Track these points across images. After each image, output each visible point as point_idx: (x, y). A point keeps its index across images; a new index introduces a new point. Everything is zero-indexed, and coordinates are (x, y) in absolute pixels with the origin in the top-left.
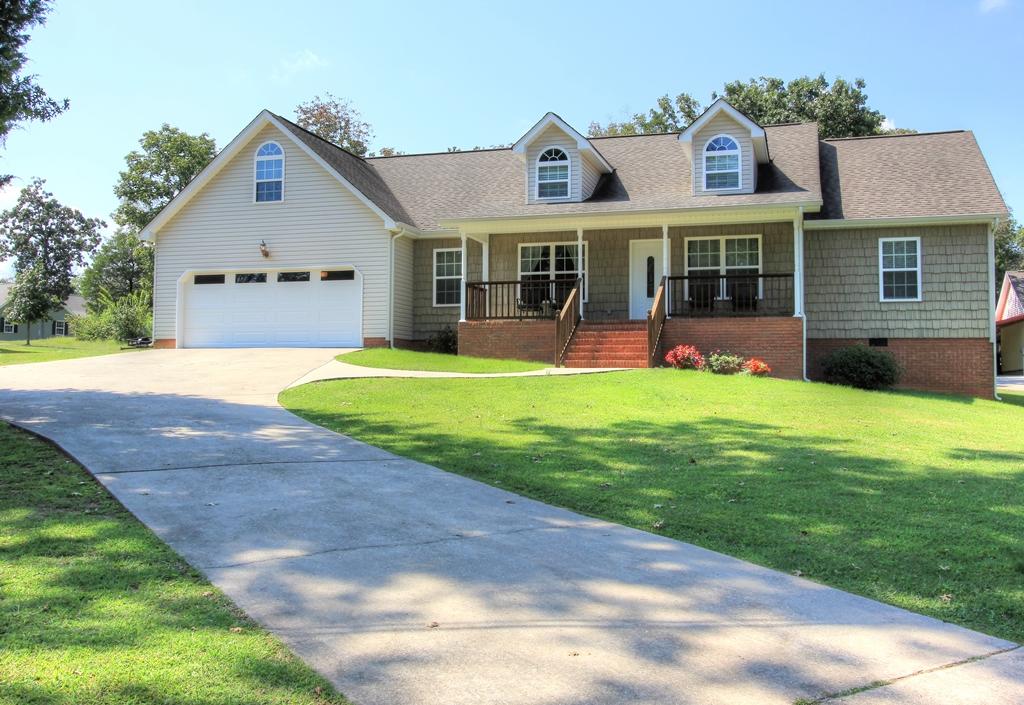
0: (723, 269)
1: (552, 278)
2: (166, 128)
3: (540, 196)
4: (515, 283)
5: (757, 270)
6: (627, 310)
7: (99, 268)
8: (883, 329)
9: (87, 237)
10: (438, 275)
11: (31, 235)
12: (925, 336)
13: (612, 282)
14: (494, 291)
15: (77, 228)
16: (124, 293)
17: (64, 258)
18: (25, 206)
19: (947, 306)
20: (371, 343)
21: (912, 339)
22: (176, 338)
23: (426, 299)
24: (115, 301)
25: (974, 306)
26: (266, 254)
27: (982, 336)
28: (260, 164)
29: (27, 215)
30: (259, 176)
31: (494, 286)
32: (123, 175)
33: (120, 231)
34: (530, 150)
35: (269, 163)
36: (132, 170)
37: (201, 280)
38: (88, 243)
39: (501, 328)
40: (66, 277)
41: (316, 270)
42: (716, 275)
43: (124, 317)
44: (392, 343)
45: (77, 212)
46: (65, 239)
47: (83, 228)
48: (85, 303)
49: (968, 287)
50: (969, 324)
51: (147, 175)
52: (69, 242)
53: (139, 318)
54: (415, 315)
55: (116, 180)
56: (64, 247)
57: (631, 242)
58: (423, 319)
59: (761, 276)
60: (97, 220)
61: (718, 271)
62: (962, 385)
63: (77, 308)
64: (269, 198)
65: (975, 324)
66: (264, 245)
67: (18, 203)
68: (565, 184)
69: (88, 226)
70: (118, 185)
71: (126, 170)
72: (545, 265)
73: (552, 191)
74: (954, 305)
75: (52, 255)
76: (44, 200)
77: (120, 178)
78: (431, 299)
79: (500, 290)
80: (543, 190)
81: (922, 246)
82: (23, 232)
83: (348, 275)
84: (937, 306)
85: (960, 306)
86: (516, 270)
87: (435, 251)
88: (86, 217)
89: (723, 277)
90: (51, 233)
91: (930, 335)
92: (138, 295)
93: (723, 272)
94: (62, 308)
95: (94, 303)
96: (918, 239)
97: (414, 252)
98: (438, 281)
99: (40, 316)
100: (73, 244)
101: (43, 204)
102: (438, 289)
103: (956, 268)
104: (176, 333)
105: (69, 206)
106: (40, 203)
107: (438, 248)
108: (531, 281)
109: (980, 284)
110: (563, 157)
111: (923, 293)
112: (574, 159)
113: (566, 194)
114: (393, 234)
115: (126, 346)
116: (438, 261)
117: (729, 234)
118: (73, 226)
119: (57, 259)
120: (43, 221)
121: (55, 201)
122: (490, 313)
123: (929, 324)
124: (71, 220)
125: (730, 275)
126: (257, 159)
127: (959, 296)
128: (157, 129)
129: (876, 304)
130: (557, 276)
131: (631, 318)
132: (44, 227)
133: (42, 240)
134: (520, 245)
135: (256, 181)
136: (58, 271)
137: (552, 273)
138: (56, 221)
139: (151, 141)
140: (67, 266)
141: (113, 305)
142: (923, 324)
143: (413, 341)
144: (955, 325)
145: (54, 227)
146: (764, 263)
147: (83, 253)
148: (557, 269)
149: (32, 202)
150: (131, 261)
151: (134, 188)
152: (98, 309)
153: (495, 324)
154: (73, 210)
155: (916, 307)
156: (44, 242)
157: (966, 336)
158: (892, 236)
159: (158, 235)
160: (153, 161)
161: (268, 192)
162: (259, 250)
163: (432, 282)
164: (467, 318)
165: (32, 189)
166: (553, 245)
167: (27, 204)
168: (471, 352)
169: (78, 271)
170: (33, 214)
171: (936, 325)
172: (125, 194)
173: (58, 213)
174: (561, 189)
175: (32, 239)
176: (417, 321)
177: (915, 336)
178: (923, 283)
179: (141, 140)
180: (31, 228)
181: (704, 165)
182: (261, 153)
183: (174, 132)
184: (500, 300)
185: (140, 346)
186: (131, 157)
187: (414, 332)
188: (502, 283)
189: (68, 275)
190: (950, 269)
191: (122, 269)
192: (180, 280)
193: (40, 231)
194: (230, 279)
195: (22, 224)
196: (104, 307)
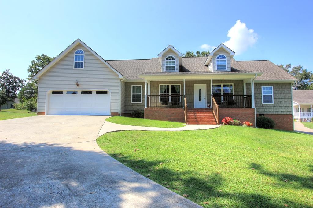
0: (222, 93)
1: (170, 95)
2: (43, 55)
3: (166, 70)
4: (159, 96)
5: (232, 94)
6: (193, 105)
7: (23, 91)
8: (263, 111)
9: (21, 84)
10: (133, 93)
11: (5, 83)
12: (275, 113)
13: (189, 96)
14: (152, 98)
15: (18, 82)
16: (29, 98)
17: (14, 89)
18: (4, 76)
19: (280, 105)
20: (113, 114)
21: (271, 114)
22: (45, 112)
23: (129, 100)
24: (27, 100)
25: (288, 105)
26: (78, 85)
27: (290, 114)
28: (76, 56)
29: (4, 78)
30: (76, 60)
31: (152, 97)
32: (30, 66)
33: (29, 82)
34: (163, 56)
35: (79, 56)
36: (33, 65)
37: (54, 93)
38: (21, 85)
39: (159, 110)
40: (15, 94)
41: (94, 91)
42: (220, 95)
43: (29, 104)
44: (120, 114)
45: (18, 78)
46: (15, 84)
47: (19, 82)
48: (19, 100)
49: (286, 100)
50: (286, 110)
51: (37, 67)
52: (16, 85)
53: (34, 104)
54: (125, 105)
55: (28, 68)
56: (14, 86)
57: (194, 84)
58: (128, 107)
59: (233, 95)
60: (24, 80)
61: (221, 94)
62: (285, 127)
63: (17, 102)
64: (79, 67)
65: (288, 110)
66: (77, 82)
67: (2, 75)
68: (174, 67)
69: (21, 81)
70: (29, 69)
71: (31, 65)
72: (168, 91)
73: (170, 69)
74: (283, 105)
75: (11, 88)
76: (9, 75)
77: (29, 67)
78: (131, 100)
79: (154, 98)
80: (167, 68)
81: (273, 88)
82: (3, 82)
83: (105, 92)
84: (278, 105)
85: (284, 105)
86: (159, 92)
87: (132, 86)
88: (20, 79)
89: (222, 95)
90: (11, 83)
91: (276, 113)
92: (34, 98)
93: (222, 94)
94: (13, 101)
95: (21, 100)
96: (272, 86)
97: (125, 86)
98: (133, 95)
99: (4, 103)
100: (17, 86)
101: (9, 76)
102: (133, 97)
103: (283, 95)
104: (45, 110)
105: (16, 76)
106: (8, 75)
107: (133, 85)
108: (163, 95)
109: (289, 99)
110: (173, 59)
111: (274, 101)
112: (177, 60)
113: (174, 70)
114: (121, 80)
115: (30, 111)
116: (133, 89)
117: (224, 83)
118: (17, 81)
119: (12, 89)
120: (9, 80)
121: (12, 75)
122: (151, 105)
123: (276, 110)
124: (16, 80)
125: (224, 95)
126: (75, 54)
127: (284, 102)
128: (41, 55)
129: (261, 104)
130: (171, 94)
131: (194, 107)
132: (9, 81)
133: (8, 84)
134: (160, 85)
135: (74, 62)
136: (12, 92)
137: (170, 93)
138: (12, 80)
139: (39, 58)
140: (15, 91)
141: (26, 101)
142: (274, 110)
143: (125, 113)
144: (283, 110)
145: (11, 81)
146: (234, 92)
147: (20, 88)
148: (171, 92)
149: (6, 75)
150: (32, 90)
151: (33, 70)
152: (22, 102)
153: (157, 109)
154: (17, 77)
155: (272, 105)
156: (9, 85)
157: (286, 114)
158: (265, 85)
159: (39, 78)
160: (39, 64)
161: (79, 65)
162: (76, 84)
163: (131, 95)
164: (147, 107)
165: (6, 72)
166: (170, 85)
167: (4, 75)
168: (148, 118)
169: (18, 92)
170: (6, 78)
171: (278, 110)
172: (31, 71)
173: (13, 78)
174: (173, 68)
175: (6, 84)
176: (126, 107)
177: (272, 113)
178: (274, 99)
179: (36, 57)
180: (5, 81)
181: (216, 63)
182: (76, 53)
183: (46, 56)
184: (154, 101)
185: (33, 112)
186: (33, 62)
187: (125, 110)
188: (155, 96)
189: (15, 93)
190: (281, 95)
191: (30, 92)
192: (47, 93)
193: (8, 82)
194: (65, 93)
195: (2, 80)
196: (24, 101)
